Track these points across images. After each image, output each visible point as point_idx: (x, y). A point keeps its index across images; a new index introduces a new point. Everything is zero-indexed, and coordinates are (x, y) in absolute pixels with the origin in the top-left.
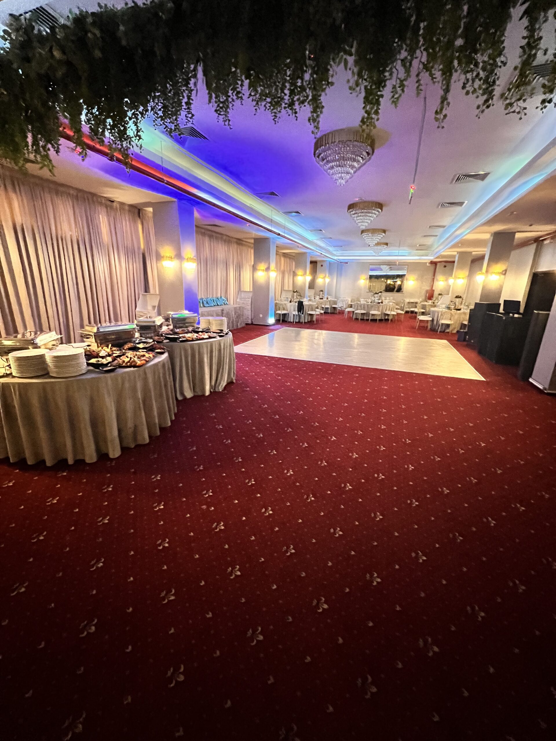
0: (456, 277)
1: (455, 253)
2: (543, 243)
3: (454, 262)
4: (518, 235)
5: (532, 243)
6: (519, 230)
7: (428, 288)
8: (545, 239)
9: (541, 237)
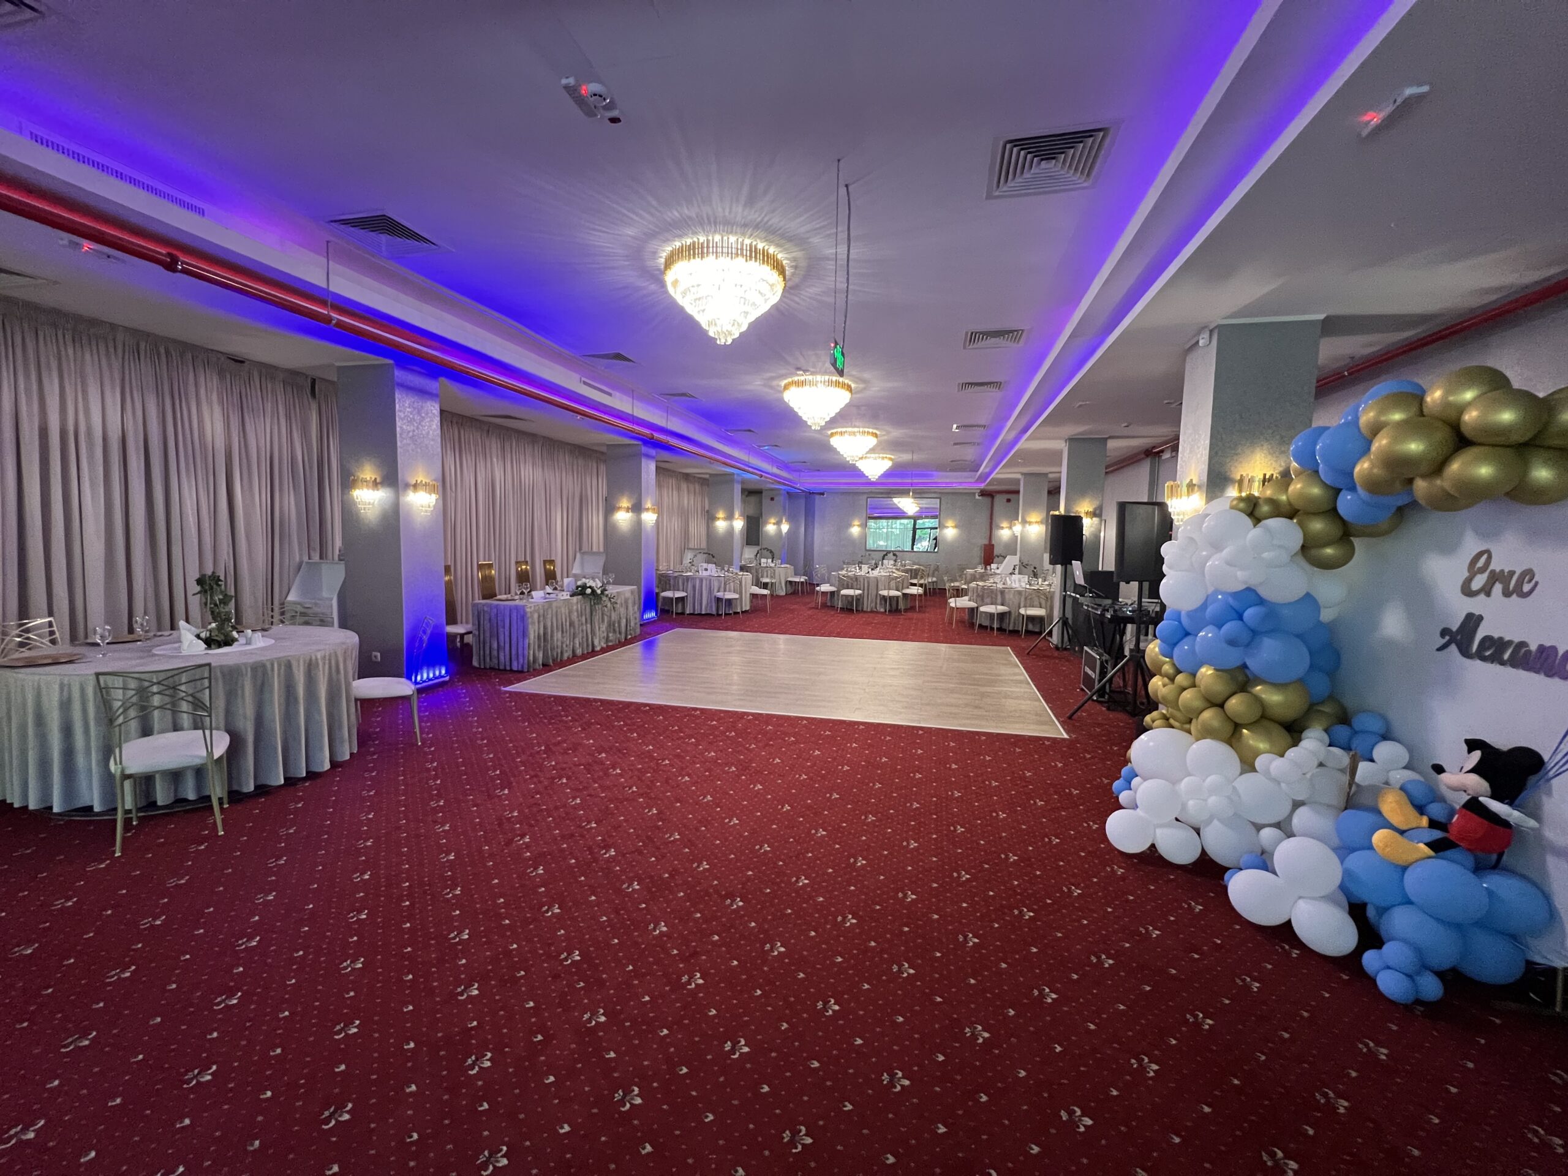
0: (1024, 522)
1: (1019, 476)
2: (1160, 457)
3: (1018, 492)
4: (1112, 444)
5: (1143, 459)
6: (1112, 434)
7: (986, 542)
8: (1162, 451)
9: (1154, 447)
